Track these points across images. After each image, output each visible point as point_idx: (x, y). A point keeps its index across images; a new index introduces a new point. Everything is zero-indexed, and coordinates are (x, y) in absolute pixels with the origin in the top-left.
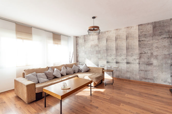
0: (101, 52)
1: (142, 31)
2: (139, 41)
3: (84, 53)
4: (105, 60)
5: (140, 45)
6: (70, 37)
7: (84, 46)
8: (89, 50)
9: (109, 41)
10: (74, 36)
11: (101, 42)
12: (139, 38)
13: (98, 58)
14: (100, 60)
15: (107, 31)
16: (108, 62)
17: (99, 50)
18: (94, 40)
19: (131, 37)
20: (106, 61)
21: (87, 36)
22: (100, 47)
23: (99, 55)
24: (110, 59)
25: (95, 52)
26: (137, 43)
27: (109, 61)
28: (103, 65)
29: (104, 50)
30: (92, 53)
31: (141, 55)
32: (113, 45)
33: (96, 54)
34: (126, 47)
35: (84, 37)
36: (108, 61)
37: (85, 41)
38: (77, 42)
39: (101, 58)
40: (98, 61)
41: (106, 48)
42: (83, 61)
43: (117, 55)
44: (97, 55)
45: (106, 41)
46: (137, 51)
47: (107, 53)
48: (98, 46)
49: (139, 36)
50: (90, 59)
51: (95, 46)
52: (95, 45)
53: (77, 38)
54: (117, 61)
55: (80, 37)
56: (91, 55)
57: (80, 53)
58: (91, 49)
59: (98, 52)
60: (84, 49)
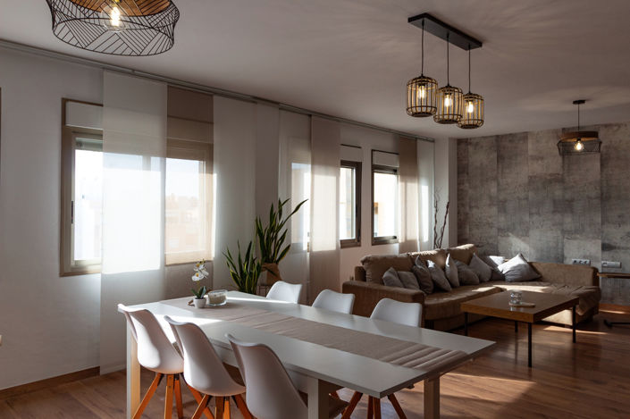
0: (578, 206)
3: (494, 210)
4: (593, 238)
6: (433, 141)
7: (496, 179)
8: (522, 195)
9: (612, 163)
10: (451, 139)
11: (575, 167)
13: (563, 232)
14: (572, 239)
15: (606, 126)
16: (606, 247)
17: (568, 196)
18: (542, 158)
20: (599, 242)
21: (510, 141)
22: (573, 187)
23: (568, 220)
24: (616, 235)
25: (548, 206)
27: (612, 244)
28: (584, 257)
29: (589, 198)
30: (534, 210)
33: (554, 212)
35: (497, 141)
36: (606, 242)
37: (500, 158)
38: (459, 160)
39: (576, 232)
40: (563, 243)
41: (599, 192)
42: (491, 241)
44: (558, 217)
45: (602, 165)
48: (562, 181)
50: (525, 234)
51: (550, 182)
52: (549, 178)
53: (463, 146)
55: (477, 144)
56: (527, 218)
57: (477, 207)
58: (531, 194)
59: (563, 206)
60: (494, 190)
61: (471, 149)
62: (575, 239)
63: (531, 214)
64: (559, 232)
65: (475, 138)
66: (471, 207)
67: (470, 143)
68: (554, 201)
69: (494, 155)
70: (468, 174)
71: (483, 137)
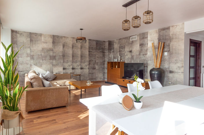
0: (57, 58)
1: (90, 44)
2: (89, 51)
3: (29, 58)
4: (61, 66)
5: (89, 54)
6: (3, 28)
7: (29, 47)
8: (40, 54)
9: (66, 47)
11: (56, 47)
12: (89, 50)
14: (55, 67)
15: (64, 37)
16: (64, 69)
17: (54, 55)
18: (47, 43)
19: (84, 47)
20: (62, 68)
22: (55, 52)
23: (54, 62)
24: (66, 65)
25: (48, 57)
26: (88, 53)
28: (59, 72)
29: (60, 56)
30: (44, 59)
31: (90, 62)
32: (70, 52)
33: (50, 59)
34: (80, 55)
35: (30, 34)
36: (64, 67)
37: (31, 41)
40: (53, 68)
41: (62, 54)
43: (73, 62)
44: (51, 61)
45: (63, 47)
46: (88, 59)
47: (63, 60)
48: (52, 50)
49: (89, 48)
50: (41, 66)
51: (49, 50)
52: (48, 49)
54: (73, 67)
55: (21, 34)
56: (41, 61)
57: (21, 57)
58: (43, 54)
59: (53, 58)
60: (28, 51)
61: (18, 35)
62: (56, 67)
63: (43, 60)
64: (52, 65)
65: (20, 31)
66: (18, 57)
67: (18, 33)
68: (50, 56)
69: (29, 39)
70: (17, 44)
71: (24, 32)
